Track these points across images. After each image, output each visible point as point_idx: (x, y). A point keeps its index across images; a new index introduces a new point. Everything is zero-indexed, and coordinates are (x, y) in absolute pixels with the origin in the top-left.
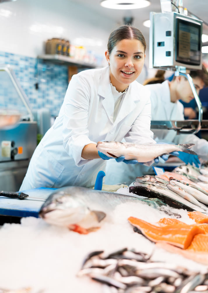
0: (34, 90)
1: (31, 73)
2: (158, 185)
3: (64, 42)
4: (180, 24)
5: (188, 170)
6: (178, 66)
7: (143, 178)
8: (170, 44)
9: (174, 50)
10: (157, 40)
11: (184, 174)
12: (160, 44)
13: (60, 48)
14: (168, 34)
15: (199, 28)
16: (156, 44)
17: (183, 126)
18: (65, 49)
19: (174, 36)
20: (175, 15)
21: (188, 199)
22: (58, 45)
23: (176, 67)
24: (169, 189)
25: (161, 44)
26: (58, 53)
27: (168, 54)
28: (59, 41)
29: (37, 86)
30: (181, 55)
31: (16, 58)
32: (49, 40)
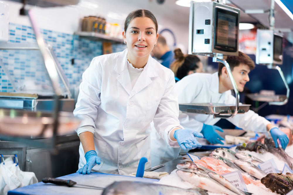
0: (70, 66)
1: (67, 49)
2: (199, 172)
3: (100, 20)
4: (219, 12)
5: (224, 153)
6: (216, 53)
8: (209, 32)
9: (213, 38)
10: (197, 28)
11: (221, 158)
12: (199, 32)
13: (96, 25)
14: (208, 22)
15: (237, 16)
16: (195, 32)
17: (220, 111)
18: (101, 26)
19: (213, 24)
20: (215, 4)
21: (228, 187)
22: (94, 23)
23: (214, 53)
24: (211, 177)
25: (200, 31)
26: (95, 30)
27: (207, 41)
28: (96, 19)
29: (73, 62)
30: (219, 42)
31: (54, 35)
32: (85, 17)
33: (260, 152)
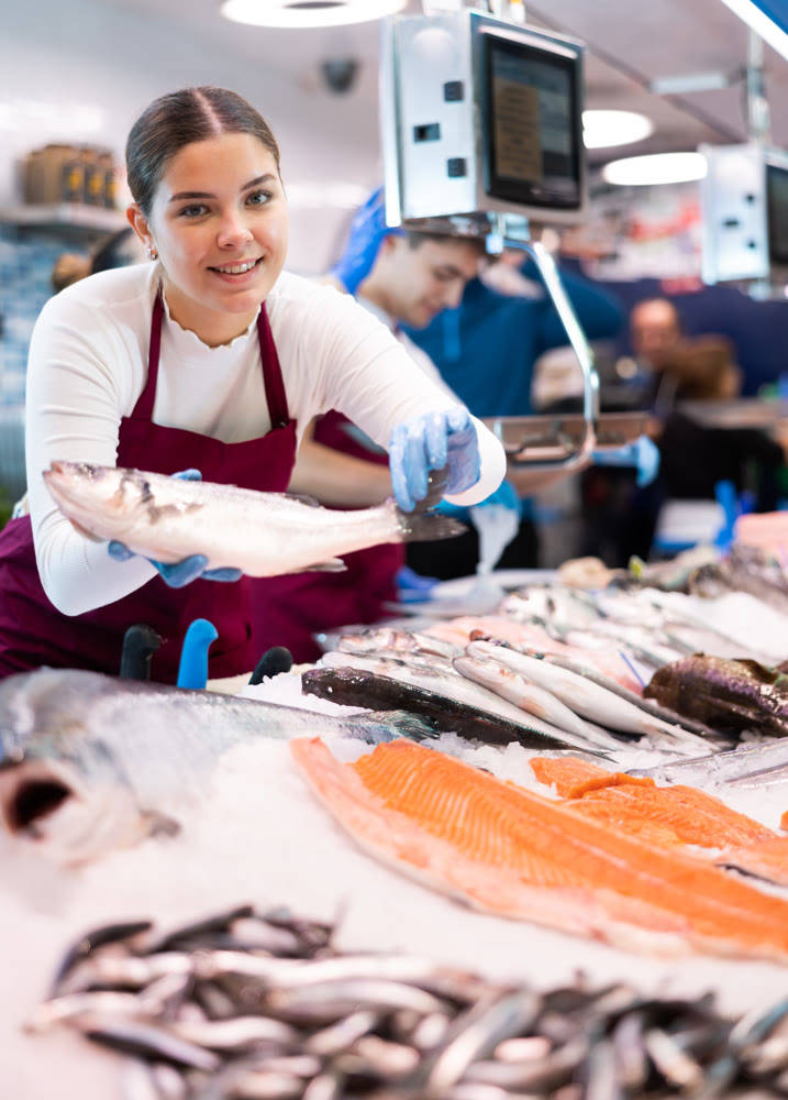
2: (421, 661)
3: (91, 159)
4: (494, 53)
5: (551, 605)
6: (499, 211)
7: (365, 638)
8: (460, 130)
9: (478, 152)
10: (413, 120)
11: (538, 621)
12: (423, 133)
13: (77, 179)
14: (453, 92)
15: (570, 68)
16: (409, 134)
17: (525, 438)
18: (97, 184)
19: (477, 99)
20: (476, 20)
21: (536, 709)
22: (67, 170)
23: (492, 216)
24: (465, 677)
25: (430, 133)
26: (70, 197)
27: (457, 168)
28: (71, 156)
30: (504, 170)
32: (35, 154)
33: (702, 595)
